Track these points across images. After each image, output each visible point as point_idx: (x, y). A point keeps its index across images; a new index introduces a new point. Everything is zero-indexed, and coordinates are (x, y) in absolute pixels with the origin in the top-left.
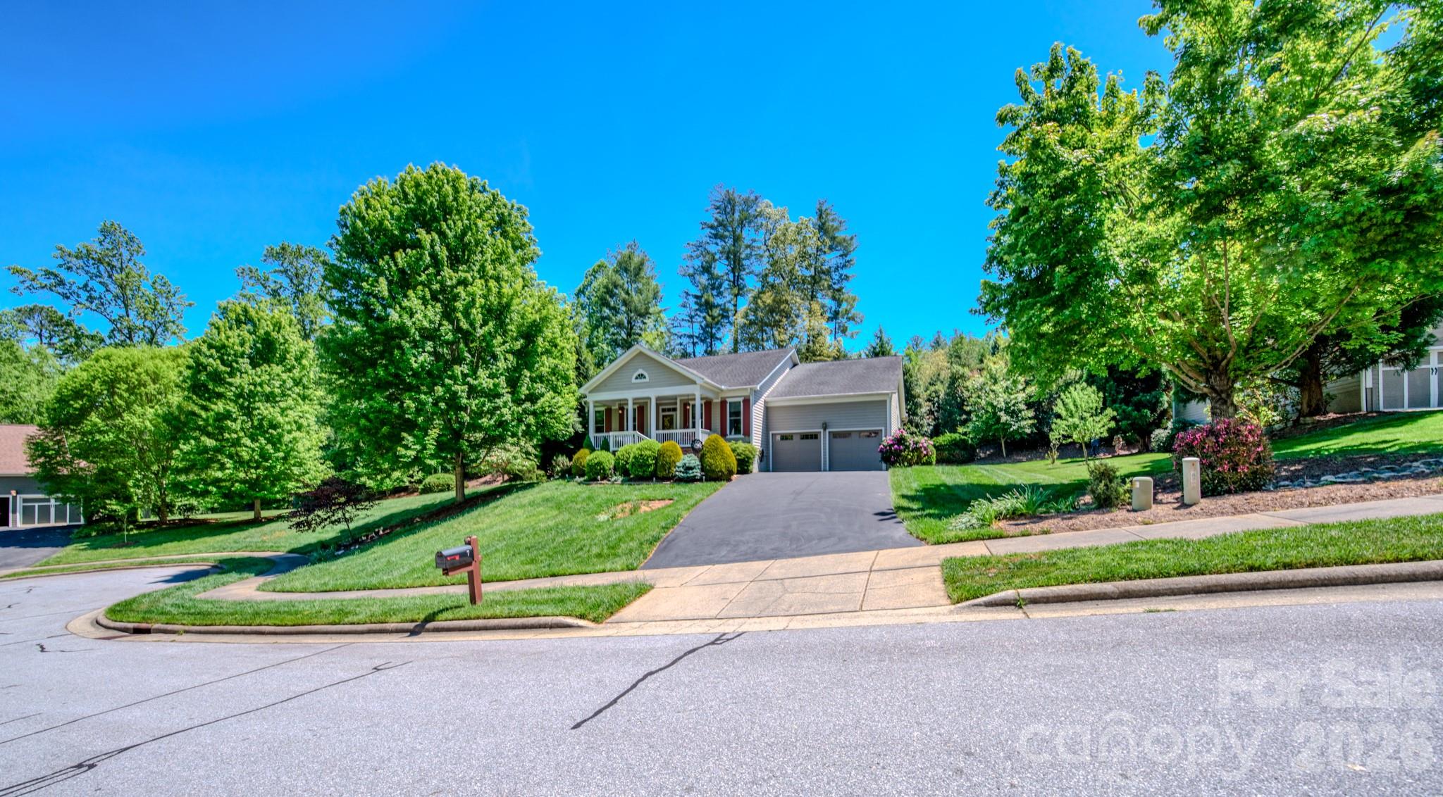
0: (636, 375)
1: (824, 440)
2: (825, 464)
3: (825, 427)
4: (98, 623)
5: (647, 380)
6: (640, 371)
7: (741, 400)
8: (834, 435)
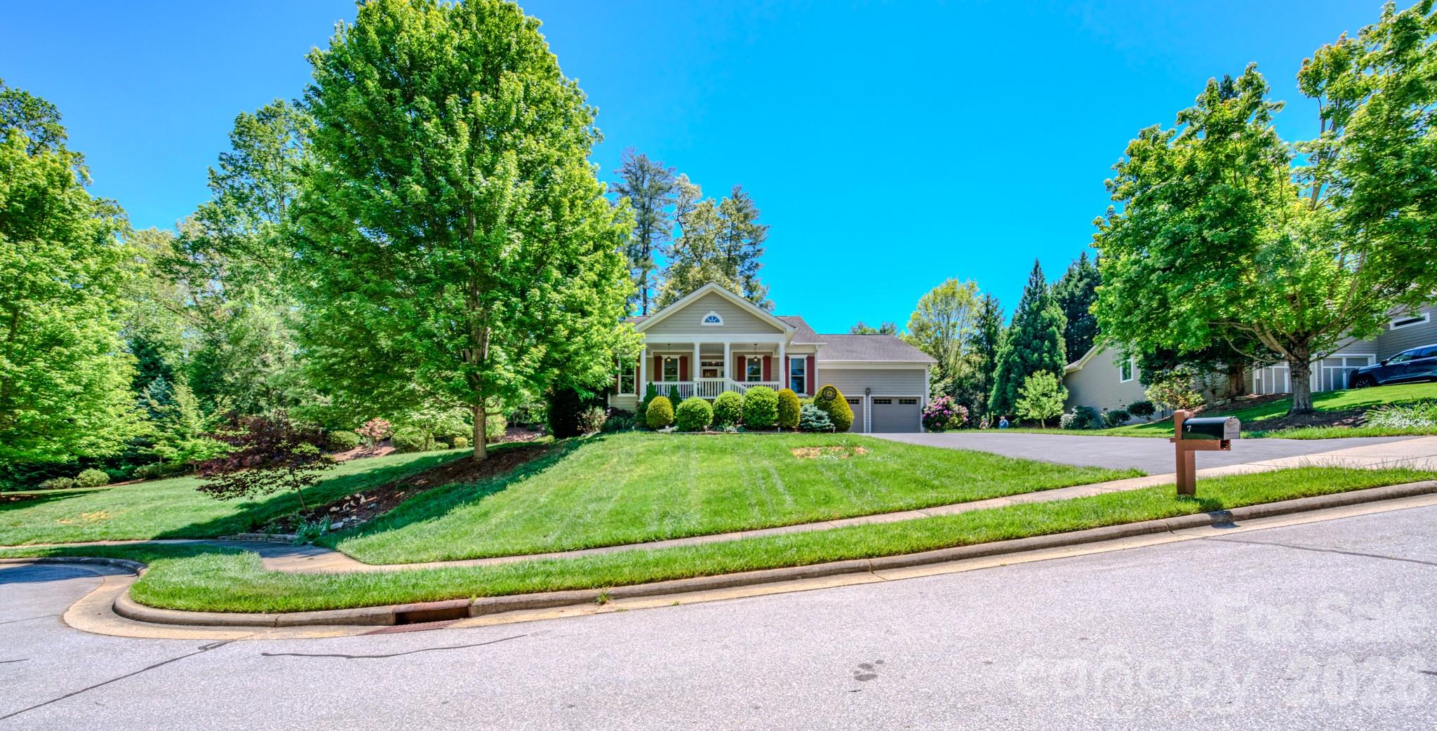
0: (706, 317)
1: (867, 404)
2: (867, 426)
3: (868, 392)
4: (116, 610)
5: (721, 323)
6: (712, 314)
7: (805, 357)
8: (877, 401)
